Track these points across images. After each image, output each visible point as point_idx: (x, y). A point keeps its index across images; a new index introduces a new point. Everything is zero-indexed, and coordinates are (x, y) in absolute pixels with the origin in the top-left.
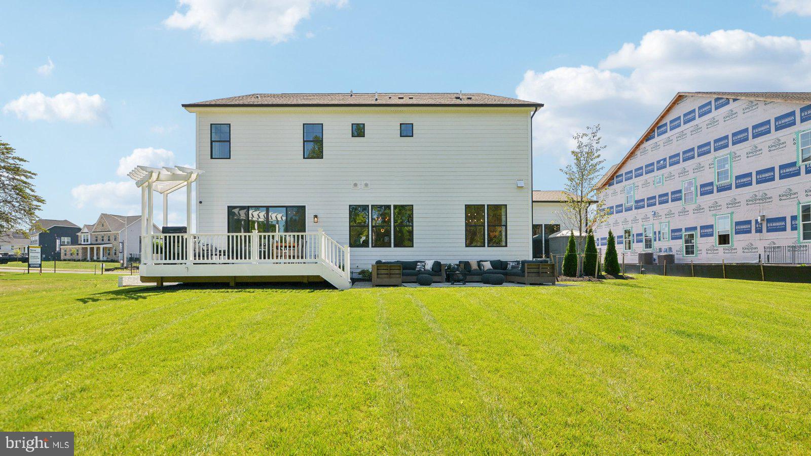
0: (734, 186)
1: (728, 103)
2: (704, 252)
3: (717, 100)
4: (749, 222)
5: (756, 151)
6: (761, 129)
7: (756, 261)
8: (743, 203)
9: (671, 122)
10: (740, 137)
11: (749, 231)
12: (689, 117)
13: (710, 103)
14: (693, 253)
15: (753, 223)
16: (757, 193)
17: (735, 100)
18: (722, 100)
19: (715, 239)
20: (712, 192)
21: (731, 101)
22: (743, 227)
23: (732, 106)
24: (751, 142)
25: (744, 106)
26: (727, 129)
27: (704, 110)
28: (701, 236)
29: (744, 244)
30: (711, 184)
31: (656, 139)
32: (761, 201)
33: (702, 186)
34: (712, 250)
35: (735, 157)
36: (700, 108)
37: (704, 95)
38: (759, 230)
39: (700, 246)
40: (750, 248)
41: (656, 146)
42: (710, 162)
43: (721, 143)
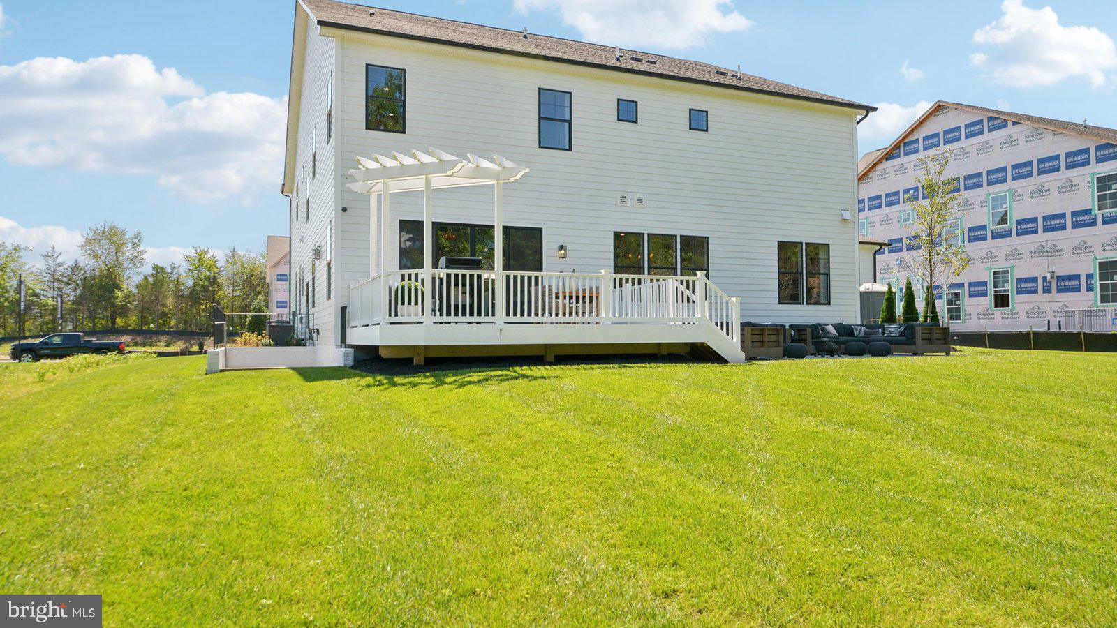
0: (1014, 233)
1: (1005, 126)
2: (974, 317)
3: (990, 119)
4: (1035, 280)
5: (1041, 191)
6: (1049, 165)
7: (1044, 329)
8: (1027, 255)
9: (925, 139)
10: (1022, 171)
11: (1035, 291)
12: (952, 135)
13: (981, 122)
14: (958, 318)
15: (1040, 281)
16: (1044, 244)
17: (1014, 123)
18: (998, 121)
19: (989, 301)
20: (985, 238)
21: (1010, 124)
22: (1028, 285)
23: (1011, 130)
24: (1036, 180)
25: (1027, 133)
26: (1004, 158)
27: (974, 130)
28: (971, 296)
29: (1029, 307)
30: (984, 228)
31: (903, 159)
32: (1050, 254)
33: (971, 229)
34: (985, 314)
35: (1016, 196)
36: (967, 126)
37: (975, 111)
38: (1047, 290)
39: (969, 310)
40: (1037, 312)
41: (902, 169)
42: (982, 198)
43: (997, 176)
